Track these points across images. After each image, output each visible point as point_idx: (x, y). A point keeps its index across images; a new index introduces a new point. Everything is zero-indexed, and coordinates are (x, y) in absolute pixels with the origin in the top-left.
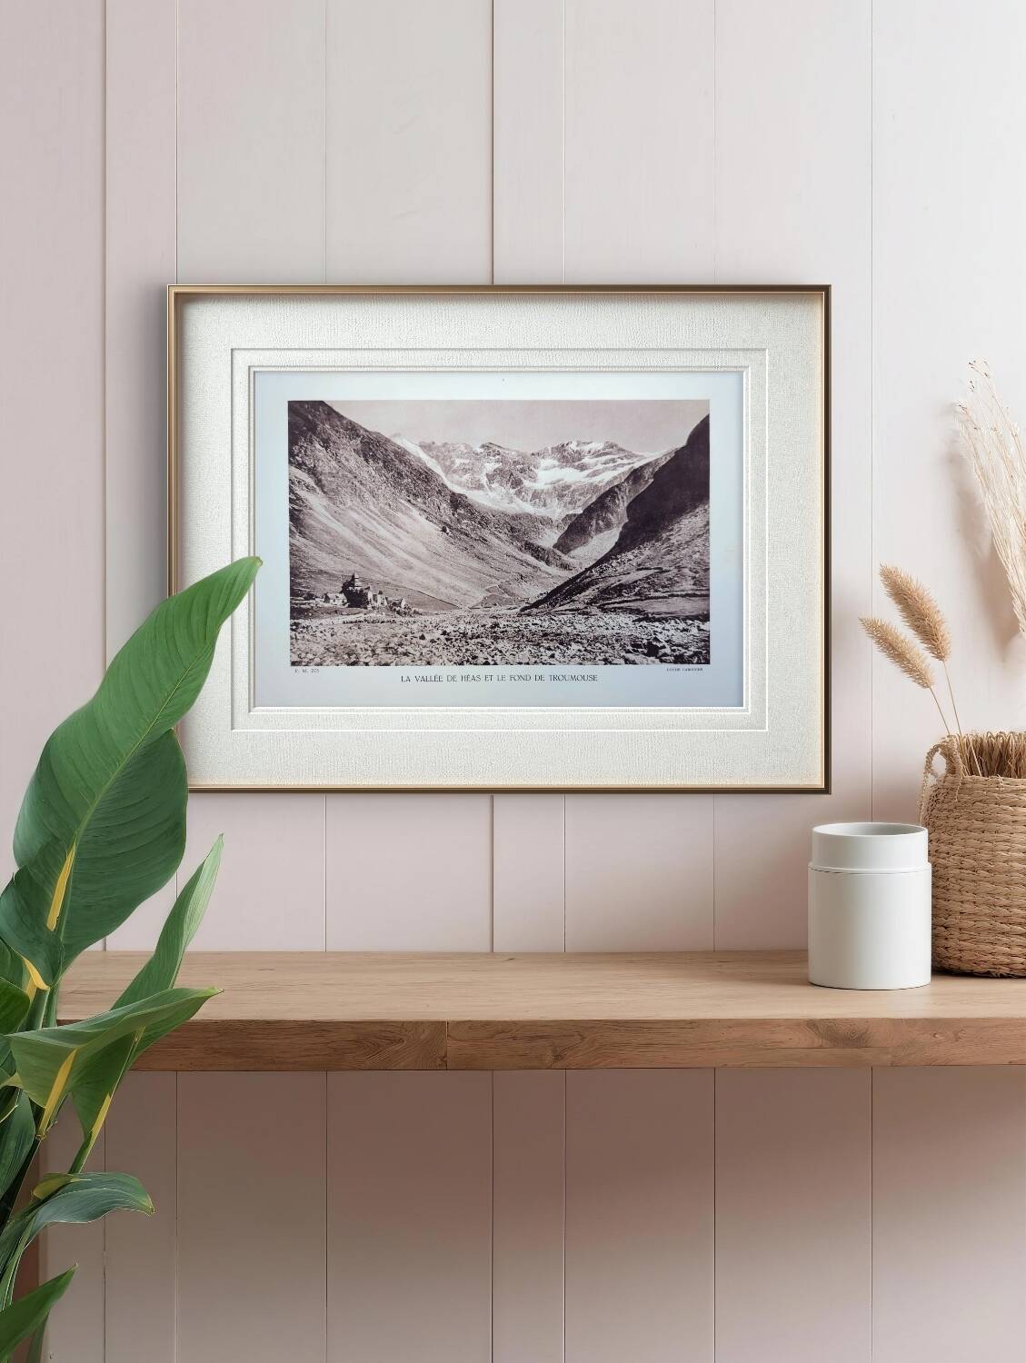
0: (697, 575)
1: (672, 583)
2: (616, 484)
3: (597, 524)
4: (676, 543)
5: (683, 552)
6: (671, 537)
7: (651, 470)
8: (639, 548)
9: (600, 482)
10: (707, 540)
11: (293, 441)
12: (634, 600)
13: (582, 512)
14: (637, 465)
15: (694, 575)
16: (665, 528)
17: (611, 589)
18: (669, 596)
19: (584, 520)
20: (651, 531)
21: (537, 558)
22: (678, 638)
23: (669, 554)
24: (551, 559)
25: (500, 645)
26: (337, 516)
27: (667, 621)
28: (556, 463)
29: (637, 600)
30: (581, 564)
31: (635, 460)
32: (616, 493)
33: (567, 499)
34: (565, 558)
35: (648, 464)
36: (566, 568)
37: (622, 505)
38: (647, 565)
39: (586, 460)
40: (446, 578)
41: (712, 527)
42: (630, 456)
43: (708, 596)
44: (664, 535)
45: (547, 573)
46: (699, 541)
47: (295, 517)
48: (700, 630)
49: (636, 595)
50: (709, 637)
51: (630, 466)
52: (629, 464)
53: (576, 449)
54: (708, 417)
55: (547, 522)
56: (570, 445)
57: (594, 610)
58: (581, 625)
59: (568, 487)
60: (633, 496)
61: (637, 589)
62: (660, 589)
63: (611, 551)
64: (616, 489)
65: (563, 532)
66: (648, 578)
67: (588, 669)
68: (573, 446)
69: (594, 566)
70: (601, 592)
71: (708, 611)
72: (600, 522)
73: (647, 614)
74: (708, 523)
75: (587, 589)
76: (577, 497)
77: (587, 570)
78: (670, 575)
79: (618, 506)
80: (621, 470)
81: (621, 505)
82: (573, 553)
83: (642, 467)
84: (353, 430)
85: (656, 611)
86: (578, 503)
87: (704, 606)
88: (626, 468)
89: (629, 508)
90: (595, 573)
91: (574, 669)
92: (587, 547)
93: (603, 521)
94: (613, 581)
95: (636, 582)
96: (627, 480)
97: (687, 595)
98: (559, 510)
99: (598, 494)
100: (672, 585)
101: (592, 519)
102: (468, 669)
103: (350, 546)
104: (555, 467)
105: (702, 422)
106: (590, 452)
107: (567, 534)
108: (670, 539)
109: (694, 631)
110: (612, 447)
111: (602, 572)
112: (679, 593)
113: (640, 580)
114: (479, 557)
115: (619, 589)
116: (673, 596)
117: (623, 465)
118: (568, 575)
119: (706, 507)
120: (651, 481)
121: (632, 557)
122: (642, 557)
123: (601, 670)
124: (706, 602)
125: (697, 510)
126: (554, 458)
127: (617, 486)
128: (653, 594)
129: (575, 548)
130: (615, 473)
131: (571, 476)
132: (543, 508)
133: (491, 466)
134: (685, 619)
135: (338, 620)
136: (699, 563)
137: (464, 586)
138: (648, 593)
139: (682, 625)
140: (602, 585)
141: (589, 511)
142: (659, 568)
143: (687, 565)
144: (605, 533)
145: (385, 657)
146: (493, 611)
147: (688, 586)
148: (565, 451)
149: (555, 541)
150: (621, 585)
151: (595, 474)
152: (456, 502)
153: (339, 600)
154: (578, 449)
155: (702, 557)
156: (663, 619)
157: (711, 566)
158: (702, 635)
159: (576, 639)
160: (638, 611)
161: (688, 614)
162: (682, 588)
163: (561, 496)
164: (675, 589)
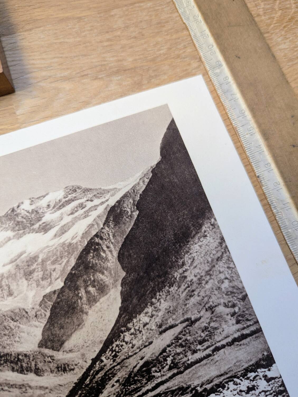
0: (236, 309)
2: (94, 233)
3: (87, 292)
4: (195, 279)
5: (208, 286)
6: (186, 274)
7: (131, 201)
8: (152, 304)
9: (73, 239)
10: (230, 259)
12: (171, 378)
13: (62, 284)
14: (112, 202)
15: (232, 310)
16: (174, 266)
17: (136, 375)
18: (214, 351)
19: (69, 294)
20: (159, 276)
21: (22, 371)
23: (191, 296)
24: (40, 365)
27: (223, 387)
28: (10, 234)
29: (174, 375)
30: (83, 355)
31: (107, 196)
32: (98, 244)
33: (38, 275)
34: (60, 356)
35: (125, 196)
36: (65, 370)
38: (171, 322)
39: (48, 217)
41: (228, 242)
42: (100, 193)
43: (259, 330)
44: (177, 275)
45: (41, 388)
46: (221, 266)
48: (268, 380)
49: (170, 368)
50: (283, 385)
51: (105, 206)
52: (102, 203)
53: (30, 208)
54: (173, 122)
56: (22, 207)
59: (35, 258)
60: (121, 240)
61: (169, 360)
62: (199, 347)
63: (117, 321)
64: (97, 240)
65: (45, 321)
66: (177, 339)
68: (27, 206)
69: (103, 351)
70: (124, 385)
71: (268, 350)
72: (91, 289)
73: (194, 388)
74: (222, 239)
75: (104, 387)
76: (49, 267)
77: (94, 361)
78: (203, 323)
79: (106, 259)
80: (94, 214)
81: (110, 257)
82: (68, 345)
83: (119, 202)
85: (205, 379)
86: (54, 275)
87: (260, 346)
88: (101, 209)
89: (121, 257)
92: (84, 329)
93: (94, 286)
95: (164, 350)
96: (106, 223)
97: (235, 340)
98: (31, 294)
99: (76, 254)
100: (211, 335)
101: (77, 288)
104: (9, 239)
105: (168, 129)
106: (48, 206)
107: (52, 320)
108: (185, 277)
109: (262, 385)
110: (76, 191)
111: (116, 356)
112: (224, 342)
113: (169, 346)
116: (217, 349)
117: (95, 208)
119: (213, 220)
120: (136, 214)
121: (146, 319)
122: (160, 314)
124: (261, 339)
125: (204, 228)
126: (6, 229)
127: (96, 236)
128: (192, 358)
129: (69, 336)
130: (89, 220)
132: (10, 298)
134: (244, 375)
136: (232, 293)
138: (185, 359)
139: (245, 384)
140: (122, 374)
142: (187, 320)
143: (218, 301)
144: (101, 300)
148: (17, 215)
149: (39, 337)
150: (147, 364)
151: (63, 231)
154: (33, 207)
155: (231, 284)
156: (218, 386)
157: (248, 291)
158: (275, 386)
161: (246, 365)
162: (224, 334)
163: (28, 274)
164: (217, 338)
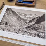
1: (41, 28)
11: (6, 10)
22: (41, 35)
25: (20, 32)
26: (7, 16)
37: (36, 20)
40: (16, 24)
47: (4, 16)
55: (28, 20)
57: (31, 30)
58: (30, 31)
67: (30, 36)
84: (12, 10)
90: (32, 26)
91: (28, 36)
94: (34, 27)
102: (15, 34)
103: (8, 19)
114: (20, 22)
115: (35, 28)
118: (29, 25)
123: (31, 37)
131: (31, 16)
133: (23, 15)
135: (4, 26)
137: (18, 25)
141: (32, 20)
145: (7, 30)
146: (20, 28)
147: (43, 29)
152: (19, 17)
153: (5, 24)
159: (29, 33)
160: (37, 31)
